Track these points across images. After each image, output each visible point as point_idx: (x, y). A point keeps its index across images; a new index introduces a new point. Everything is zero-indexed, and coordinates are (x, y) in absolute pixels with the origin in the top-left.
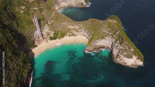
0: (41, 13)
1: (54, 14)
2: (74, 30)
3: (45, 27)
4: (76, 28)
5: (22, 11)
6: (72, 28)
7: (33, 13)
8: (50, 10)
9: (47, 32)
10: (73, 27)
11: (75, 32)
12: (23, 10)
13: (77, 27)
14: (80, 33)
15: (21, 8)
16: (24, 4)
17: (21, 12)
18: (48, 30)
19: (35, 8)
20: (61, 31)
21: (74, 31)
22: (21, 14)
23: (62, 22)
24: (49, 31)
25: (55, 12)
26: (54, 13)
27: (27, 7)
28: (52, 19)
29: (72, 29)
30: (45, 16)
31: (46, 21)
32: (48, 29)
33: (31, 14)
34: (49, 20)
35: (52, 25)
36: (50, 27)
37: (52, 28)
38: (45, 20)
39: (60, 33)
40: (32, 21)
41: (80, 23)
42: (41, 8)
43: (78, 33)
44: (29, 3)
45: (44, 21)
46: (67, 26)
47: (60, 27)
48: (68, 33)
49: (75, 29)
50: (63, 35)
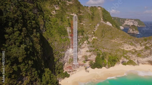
0: (81, 22)
1: (99, 27)
2: (133, 53)
3: (83, 44)
4: (137, 49)
5: (54, 12)
6: (129, 49)
7: (68, 19)
8: (93, 20)
9: (84, 55)
10: (131, 48)
11: (134, 58)
12: (56, 11)
13: (139, 48)
14: (146, 59)
15: (54, 7)
16: (59, 4)
17: (52, 13)
18: (87, 51)
19: (73, 13)
20: (110, 54)
21: (134, 56)
22: (51, 15)
23: (112, 38)
24: (89, 54)
25: (100, 24)
26: (98, 25)
27: (62, 8)
28: (94, 33)
29: (130, 51)
30: (85, 28)
31: (85, 35)
32: (87, 49)
33: (65, 20)
34: (90, 34)
35: (94, 43)
36: (91, 47)
37: (93, 49)
38: (84, 33)
39: (107, 57)
40: (66, 31)
41: (146, 40)
42: (81, 15)
43: (140, 59)
44: (66, 5)
45: (82, 34)
46: (121, 44)
47: (108, 47)
48: (122, 58)
49: (136, 51)
50: (113, 62)
